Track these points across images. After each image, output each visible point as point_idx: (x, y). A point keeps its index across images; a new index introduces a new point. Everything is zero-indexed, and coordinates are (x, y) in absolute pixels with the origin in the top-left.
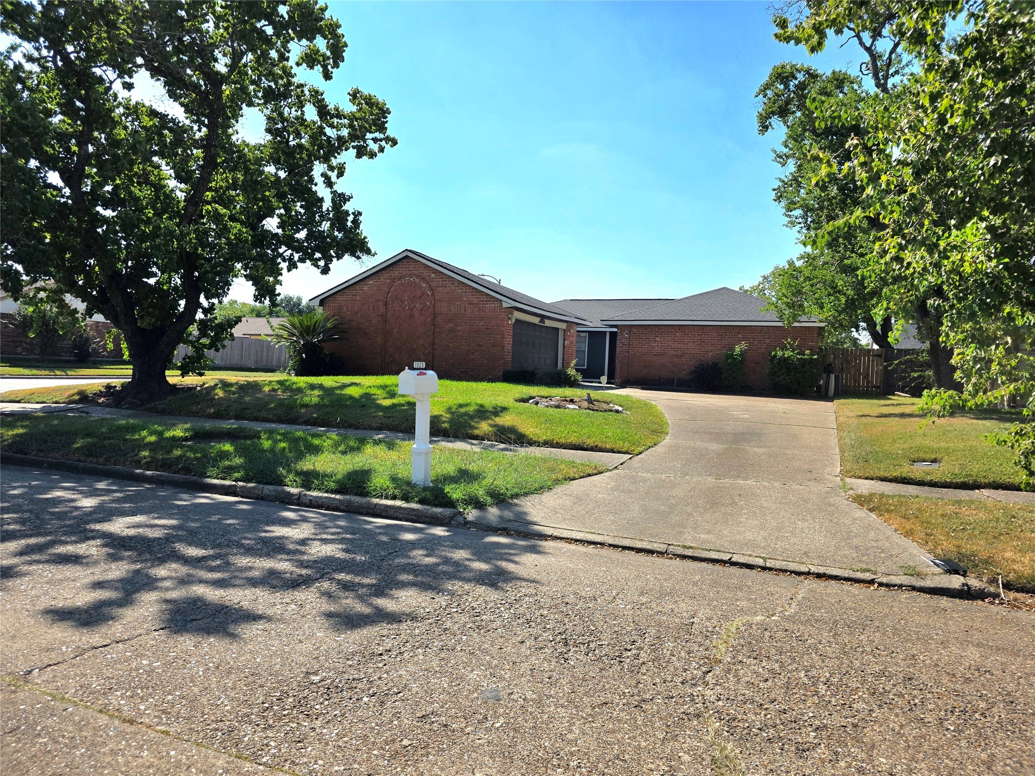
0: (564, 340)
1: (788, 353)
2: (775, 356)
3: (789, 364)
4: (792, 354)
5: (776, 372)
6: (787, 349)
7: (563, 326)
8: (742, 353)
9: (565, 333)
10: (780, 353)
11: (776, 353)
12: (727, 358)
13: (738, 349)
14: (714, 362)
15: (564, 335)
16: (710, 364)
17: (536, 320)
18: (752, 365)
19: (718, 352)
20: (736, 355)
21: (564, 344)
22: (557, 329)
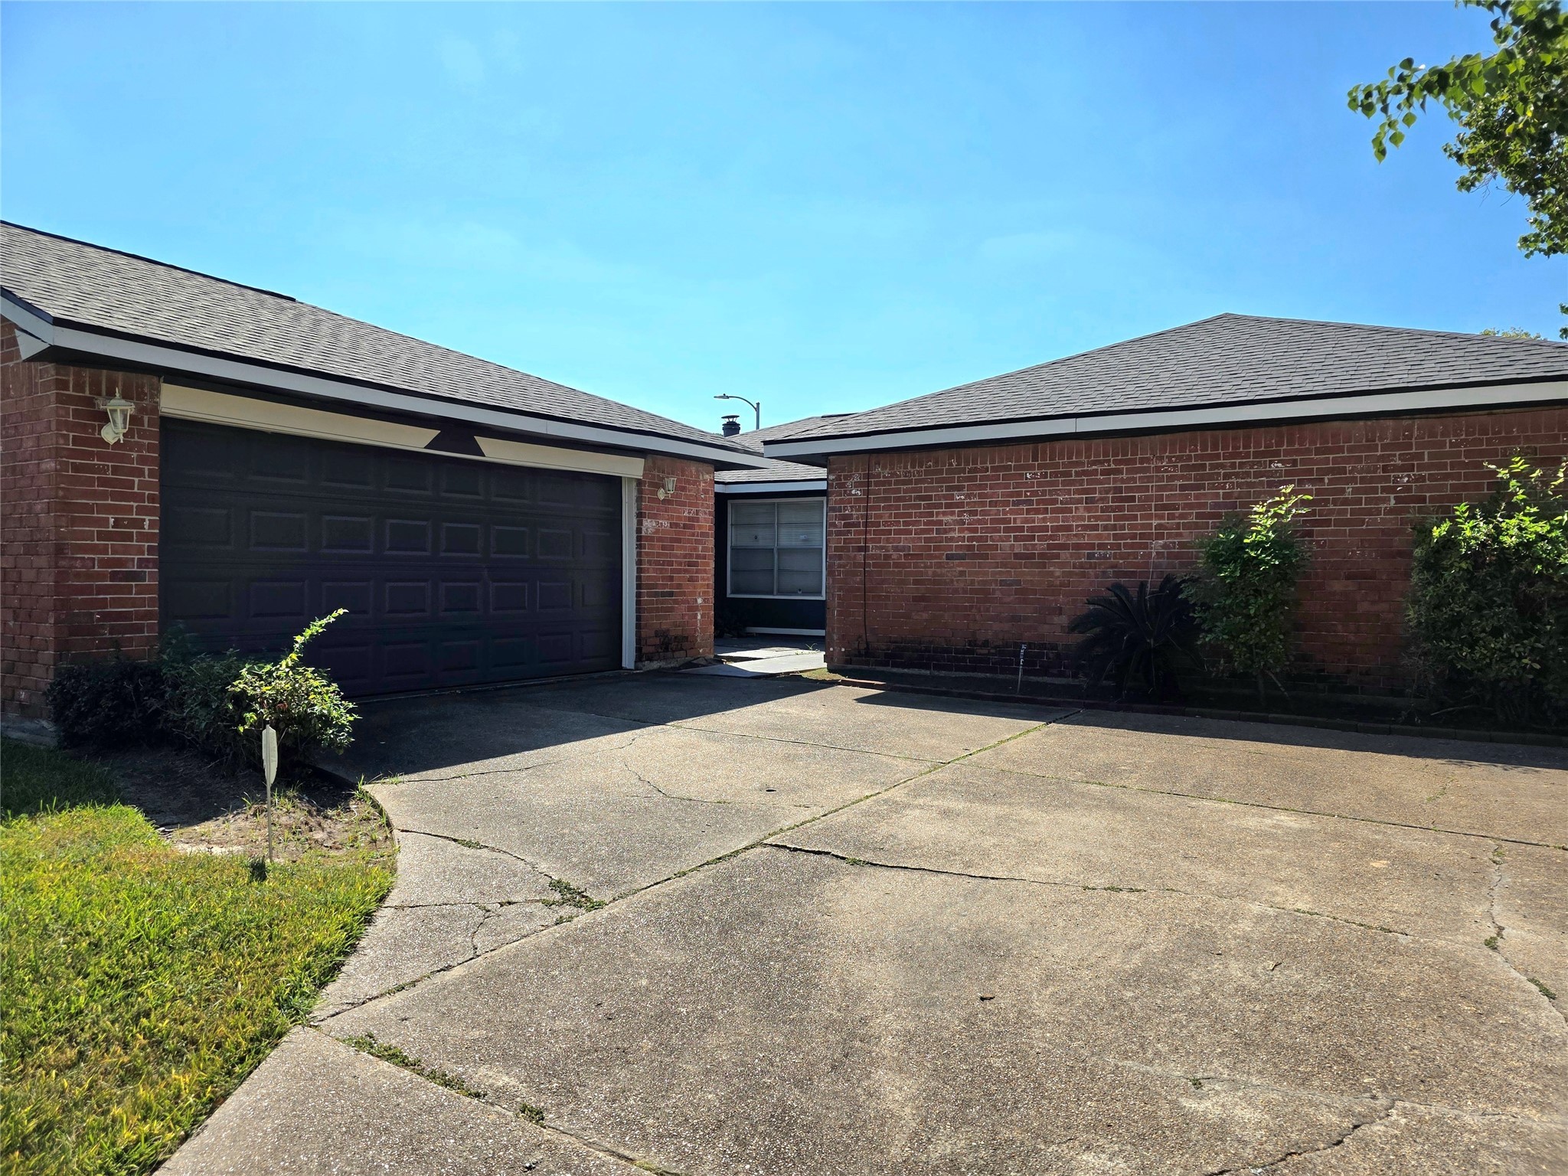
0: (640, 516)
1: (1516, 529)
2: (1449, 543)
3: (1531, 579)
4: (1542, 527)
5: (1456, 621)
6: (1512, 510)
7: (631, 469)
8: (1283, 541)
9: (640, 492)
10: (1474, 531)
11: (1455, 530)
12: (1217, 560)
13: (1262, 521)
14: (1168, 579)
15: (639, 499)
16: (1153, 583)
17: (417, 440)
18: (1338, 586)
19: (1187, 536)
20: (1255, 545)
21: (639, 530)
22: (612, 484)
